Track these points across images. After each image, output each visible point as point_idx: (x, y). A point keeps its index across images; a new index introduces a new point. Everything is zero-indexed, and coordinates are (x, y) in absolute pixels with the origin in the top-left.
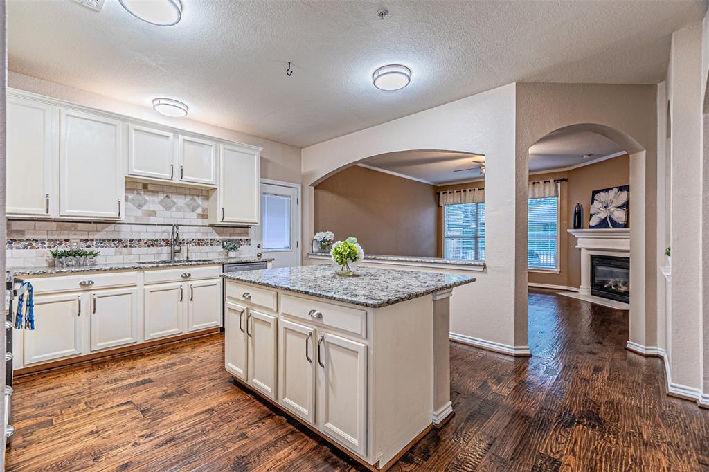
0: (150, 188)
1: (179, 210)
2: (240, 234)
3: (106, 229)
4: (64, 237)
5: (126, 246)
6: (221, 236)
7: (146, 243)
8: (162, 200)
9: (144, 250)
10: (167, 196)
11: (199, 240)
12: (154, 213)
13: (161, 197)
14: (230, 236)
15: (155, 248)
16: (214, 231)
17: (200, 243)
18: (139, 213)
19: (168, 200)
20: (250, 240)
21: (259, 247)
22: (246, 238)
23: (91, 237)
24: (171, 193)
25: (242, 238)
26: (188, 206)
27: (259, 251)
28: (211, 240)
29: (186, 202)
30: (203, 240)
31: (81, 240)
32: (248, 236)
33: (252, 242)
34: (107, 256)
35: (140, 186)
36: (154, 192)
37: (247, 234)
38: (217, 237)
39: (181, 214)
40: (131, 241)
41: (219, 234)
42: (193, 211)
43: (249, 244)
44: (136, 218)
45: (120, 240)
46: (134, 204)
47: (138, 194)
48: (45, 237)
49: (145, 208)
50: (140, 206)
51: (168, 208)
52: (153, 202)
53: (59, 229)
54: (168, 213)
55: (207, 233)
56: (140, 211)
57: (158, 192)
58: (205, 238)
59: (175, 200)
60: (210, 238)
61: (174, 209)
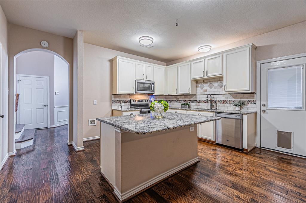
0: (205, 81)
1: (215, 88)
2: (248, 98)
3: (194, 97)
4: (185, 100)
5: (198, 103)
6: (235, 99)
7: (204, 102)
8: (209, 85)
9: (203, 104)
10: (211, 83)
11: (224, 101)
12: (206, 91)
13: (209, 84)
14: (241, 99)
15: (207, 104)
16: (231, 96)
17: (224, 102)
18: (202, 91)
19: (211, 85)
20: (256, 101)
21: (264, 105)
22: (253, 100)
23: (190, 100)
24: (212, 81)
25: (249, 100)
26: (219, 86)
27: (263, 108)
28: (230, 101)
29: (218, 84)
30: (226, 101)
31: (188, 101)
32: (254, 98)
33: (258, 102)
34: (193, 105)
35: (202, 81)
36: (206, 83)
37: (253, 97)
38: (233, 99)
39: (216, 90)
40: (200, 101)
41: (234, 98)
42: (221, 88)
43: (255, 104)
44: (201, 93)
45: (197, 101)
46: (200, 88)
47: (202, 84)
48: (182, 100)
49: (203, 89)
50: (202, 88)
51: (211, 88)
52: (206, 86)
53: (185, 97)
54: (211, 90)
55: (227, 98)
56: (202, 90)
57: (207, 82)
58: (226, 100)
59: (213, 84)
60: (229, 100)
61: (213, 88)
